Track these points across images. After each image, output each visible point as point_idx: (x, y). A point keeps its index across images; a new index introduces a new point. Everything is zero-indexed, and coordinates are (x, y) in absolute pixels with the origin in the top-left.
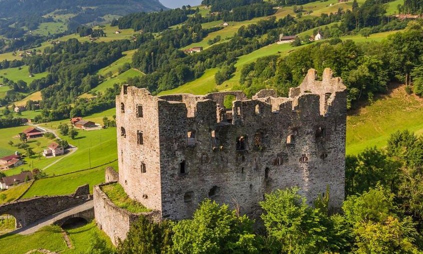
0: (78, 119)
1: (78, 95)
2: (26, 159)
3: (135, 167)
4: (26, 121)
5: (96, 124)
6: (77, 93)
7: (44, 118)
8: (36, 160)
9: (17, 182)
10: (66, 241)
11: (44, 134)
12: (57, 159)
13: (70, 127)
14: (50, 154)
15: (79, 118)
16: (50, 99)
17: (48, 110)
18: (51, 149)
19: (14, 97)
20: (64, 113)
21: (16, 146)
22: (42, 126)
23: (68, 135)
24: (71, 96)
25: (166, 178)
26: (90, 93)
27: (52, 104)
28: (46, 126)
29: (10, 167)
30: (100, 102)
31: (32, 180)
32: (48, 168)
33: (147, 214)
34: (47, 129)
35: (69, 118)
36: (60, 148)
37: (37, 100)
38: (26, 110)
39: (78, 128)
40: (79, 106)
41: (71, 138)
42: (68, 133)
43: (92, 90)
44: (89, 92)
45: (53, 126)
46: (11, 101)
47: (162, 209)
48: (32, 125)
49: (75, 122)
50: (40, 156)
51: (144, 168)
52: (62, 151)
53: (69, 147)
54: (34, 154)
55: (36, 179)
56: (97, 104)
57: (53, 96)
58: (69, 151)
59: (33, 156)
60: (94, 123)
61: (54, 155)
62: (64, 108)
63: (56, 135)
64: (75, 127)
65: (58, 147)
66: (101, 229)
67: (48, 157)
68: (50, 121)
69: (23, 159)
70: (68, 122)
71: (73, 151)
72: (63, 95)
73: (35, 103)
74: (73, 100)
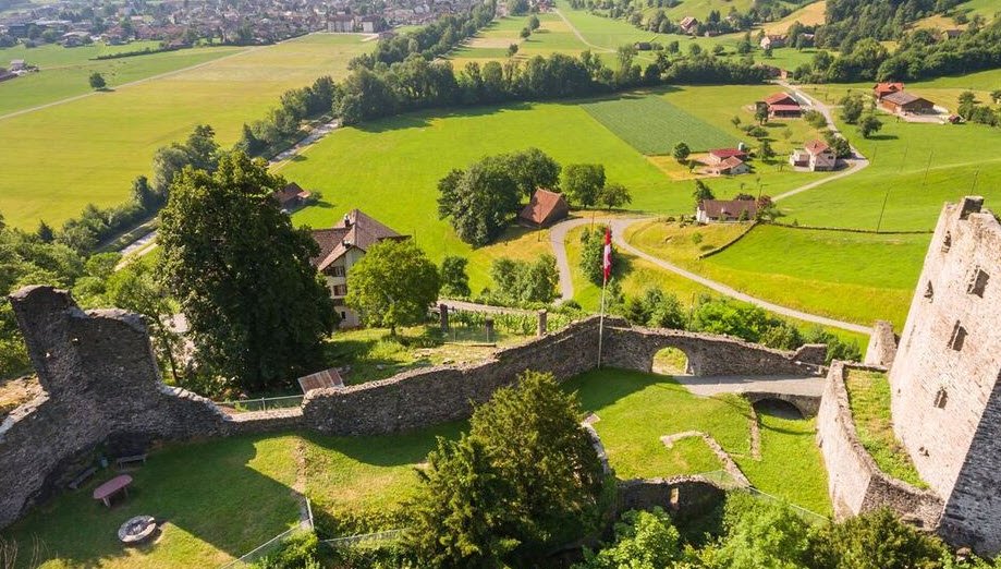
0: (894, 88)
1: (914, 19)
2: (755, 163)
3: (925, 386)
4: (777, 73)
5: (935, 107)
6: (915, 14)
7: (815, 72)
8: (774, 169)
9: (725, 216)
10: (752, 440)
11: (804, 112)
12: (816, 178)
13: (867, 106)
14: (803, 164)
15: (897, 85)
16: (842, 24)
17: (830, 53)
18: (810, 153)
19: (768, 12)
20: (865, 65)
21: (744, 129)
22: (806, 91)
23: (855, 124)
24: (897, 19)
25: (986, 452)
26: (950, 15)
27: (843, 36)
28: (815, 93)
29: (722, 172)
30: (969, 46)
31: (752, 222)
32: (790, 197)
33: (911, 491)
34: (815, 101)
35: (871, 79)
36: (828, 155)
37: (812, 25)
38: (784, 46)
39: (887, 111)
40: (908, 52)
41: (860, 134)
42: (858, 120)
43: (961, 7)
44: (949, 11)
45: (831, 96)
46: (759, 20)
47: (950, 500)
48: (787, 85)
49: (884, 94)
50: (784, 163)
51: (942, 400)
52: (832, 163)
53: (850, 155)
54: (773, 155)
55: (760, 221)
56: (959, 52)
57: (851, 18)
58: (846, 166)
59: (770, 158)
60: (932, 104)
61: (813, 169)
62: (869, 53)
63: (828, 121)
64: (880, 107)
65: (825, 152)
66: (820, 446)
67: (798, 169)
68: (827, 81)
69: (749, 160)
70: (865, 92)
71: (857, 167)
72: (876, 17)
73: (809, 30)
74: (897, 30)
